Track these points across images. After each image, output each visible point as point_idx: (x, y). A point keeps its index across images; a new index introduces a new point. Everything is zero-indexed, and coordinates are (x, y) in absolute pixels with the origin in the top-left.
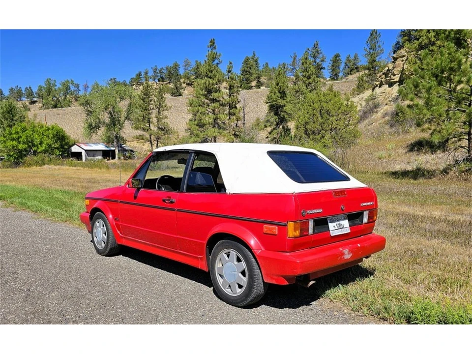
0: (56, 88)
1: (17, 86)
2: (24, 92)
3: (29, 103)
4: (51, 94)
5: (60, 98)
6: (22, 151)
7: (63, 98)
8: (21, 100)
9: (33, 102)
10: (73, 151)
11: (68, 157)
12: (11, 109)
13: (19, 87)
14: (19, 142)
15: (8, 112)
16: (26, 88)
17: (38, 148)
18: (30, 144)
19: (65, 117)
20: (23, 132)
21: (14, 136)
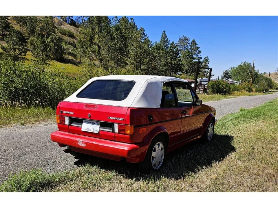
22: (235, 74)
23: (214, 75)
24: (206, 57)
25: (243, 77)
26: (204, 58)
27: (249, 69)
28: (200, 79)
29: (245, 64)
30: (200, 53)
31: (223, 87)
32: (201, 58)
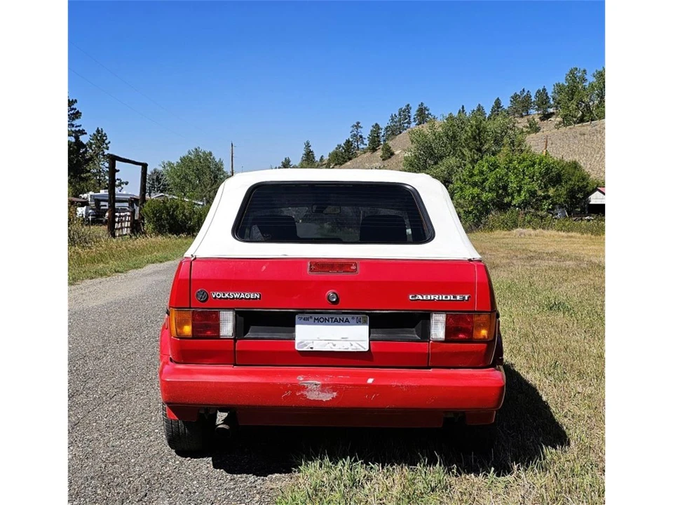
0: (587, 84)
1: (524, 90)
2: (533, 99)
3: (540, 118)
4: (575, 97)
5: (591, 104)
6: (487, 204)
7: (596, 102)
8: (528, 115)
9: (546, 116)
10: (592, 202)
11: (582, 214)
12: (480, 132)
13: (526, 91)
14: (483, 189)
15: (474, 139)
16: (538, 91)
17: (513, 198)
18: (500, 191)
19: (595, 138)
20: (491, 171)
21: (476, 179)
22: (178, 180)
23: (127, 183)
24: (98, 131)
25: (202, 190)
26: (92, 134)
27: (209, 167)
28: (91, 193)
29: (197, 155)
30: (77, 118)
31: (184, 215)
32: (83, 132)
